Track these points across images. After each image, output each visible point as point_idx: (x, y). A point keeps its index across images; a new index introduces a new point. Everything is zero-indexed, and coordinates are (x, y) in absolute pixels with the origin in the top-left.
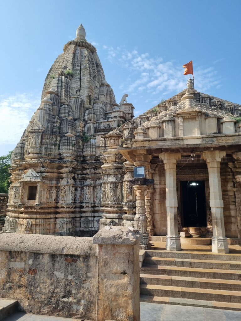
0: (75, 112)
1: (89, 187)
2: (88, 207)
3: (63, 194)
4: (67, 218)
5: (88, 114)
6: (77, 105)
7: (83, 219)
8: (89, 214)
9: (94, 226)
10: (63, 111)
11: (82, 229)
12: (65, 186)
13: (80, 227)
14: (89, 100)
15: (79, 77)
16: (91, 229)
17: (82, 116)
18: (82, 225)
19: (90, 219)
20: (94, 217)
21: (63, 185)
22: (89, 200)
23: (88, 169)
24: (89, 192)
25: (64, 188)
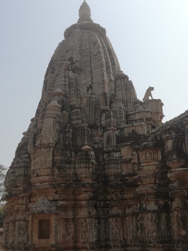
0: (89, 116)
1: (116, 218)
2: (117, 246)
3: (84, 229)
5: (106, 119)
6: (91, 108)
10: (75, 117)
12: (86, 218)
14: (104, 100)
15: (89, 69)
17: (98, 121)
21: (83, 217)
22: (118, 237)
23: (113, 192)
24: (116, 225)
25: (85, 221)
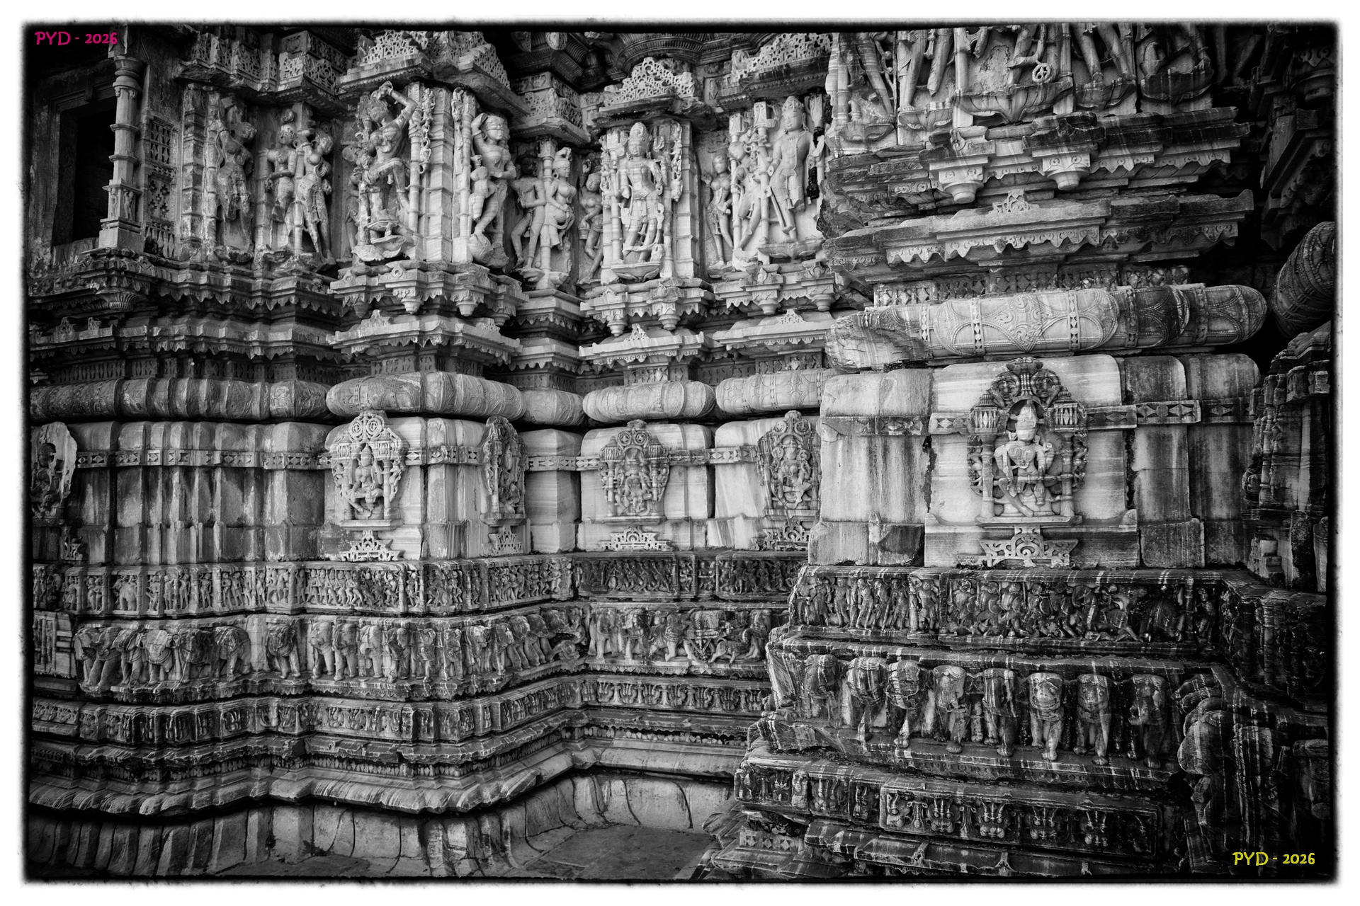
1: (648, 125)
2: (651, 323)
4: (426, 414)
7: (596, 443)
8: (657, 391)
9: (712, 515)
11: (592, 538)
13: (578, 520)
16: (684, 539)
18: (595, 500)
19: (671, 436)
20: (712, 418)
22: (656, 256)
24: (649, 179)
25: (394, 109)
